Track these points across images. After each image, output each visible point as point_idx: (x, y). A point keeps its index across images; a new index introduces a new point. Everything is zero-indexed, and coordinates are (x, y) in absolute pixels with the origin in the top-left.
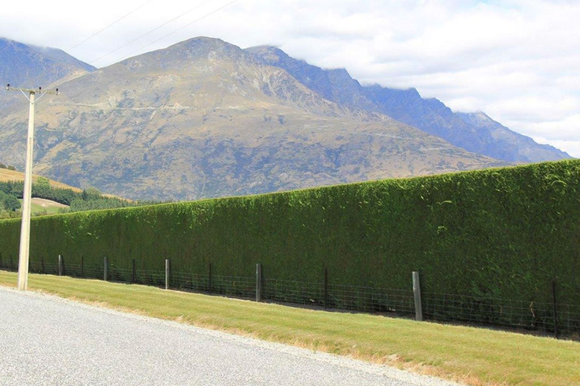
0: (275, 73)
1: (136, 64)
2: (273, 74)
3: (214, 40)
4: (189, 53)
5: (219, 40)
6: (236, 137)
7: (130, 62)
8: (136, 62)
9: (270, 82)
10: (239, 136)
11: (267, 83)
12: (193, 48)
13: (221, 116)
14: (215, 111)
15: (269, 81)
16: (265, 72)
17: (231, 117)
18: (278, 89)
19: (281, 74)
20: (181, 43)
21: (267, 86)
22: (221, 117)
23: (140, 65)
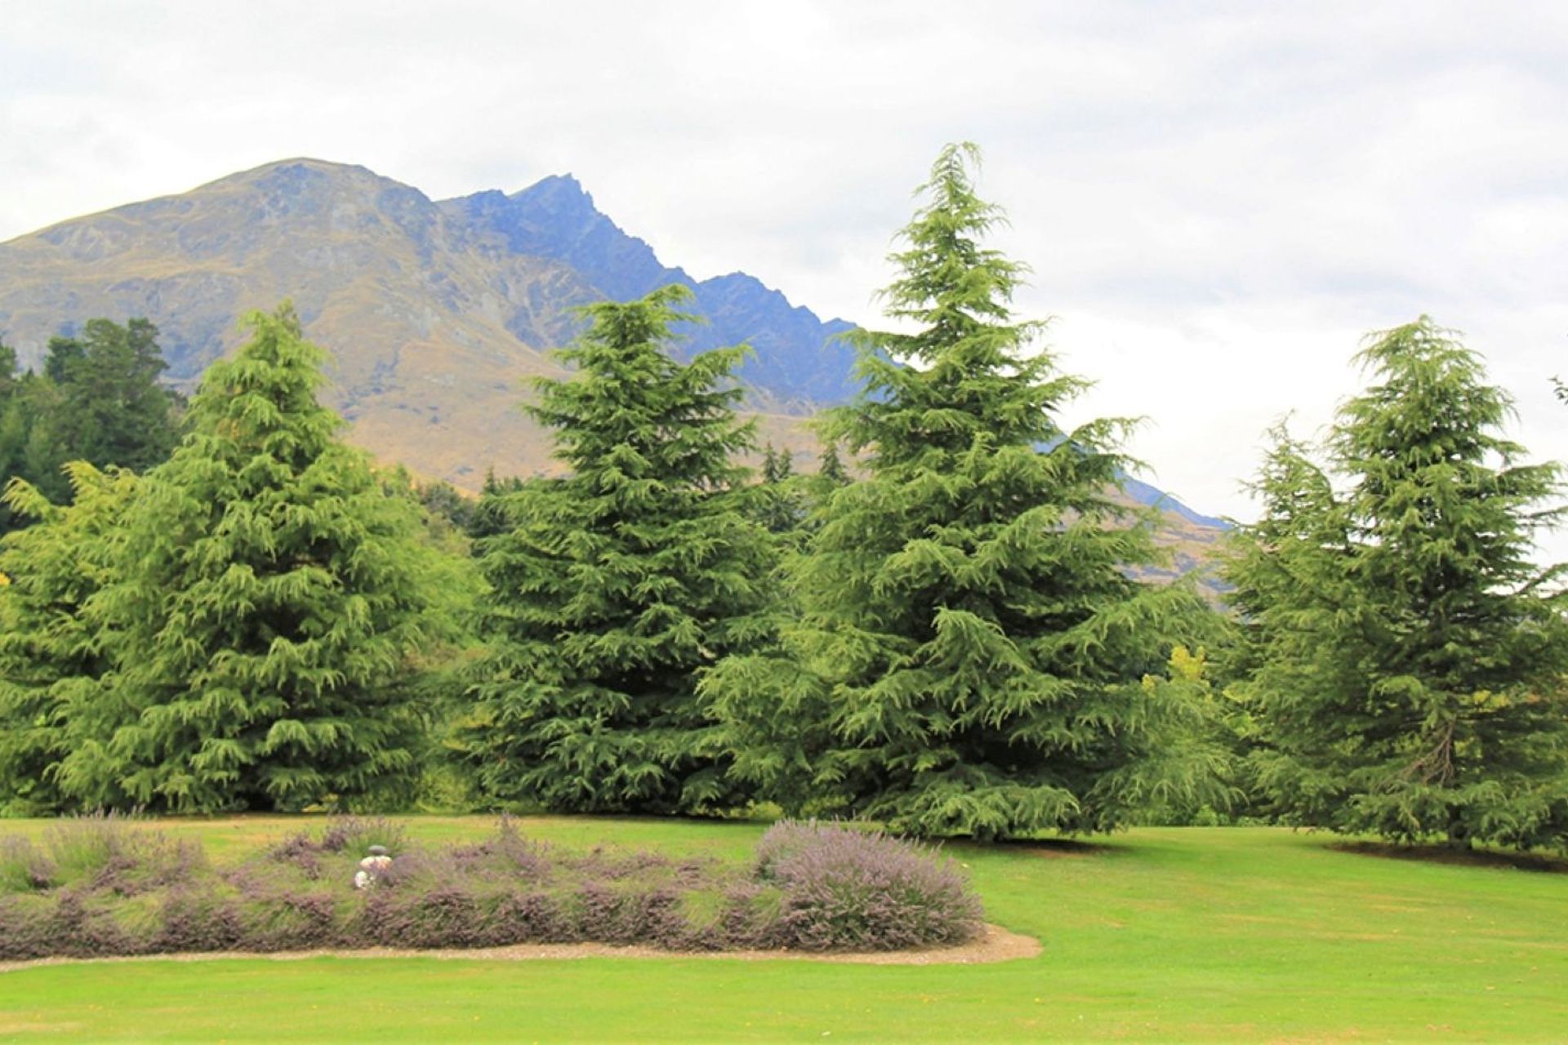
0: (546, 277)
1: (91, 240)
2: (538, 282)
3: (345, 167)
4: (267, 208)
5: (360, 169)
6: (460, 472)
7: (71, 233)
8: (93, 232)
9: (532, 304)
10: (471, 470)
11: (524, 308)
12: (279, 192)
13: (402, 407)
14: (378, 391)
15: (526, 302)
16: (513, 273)
17: (434, 409)
18: (559, 325)
19: (563, 281)
20: (237, 177)
21: (527, 316)
22: (400, 411)
23: (108, 242)
